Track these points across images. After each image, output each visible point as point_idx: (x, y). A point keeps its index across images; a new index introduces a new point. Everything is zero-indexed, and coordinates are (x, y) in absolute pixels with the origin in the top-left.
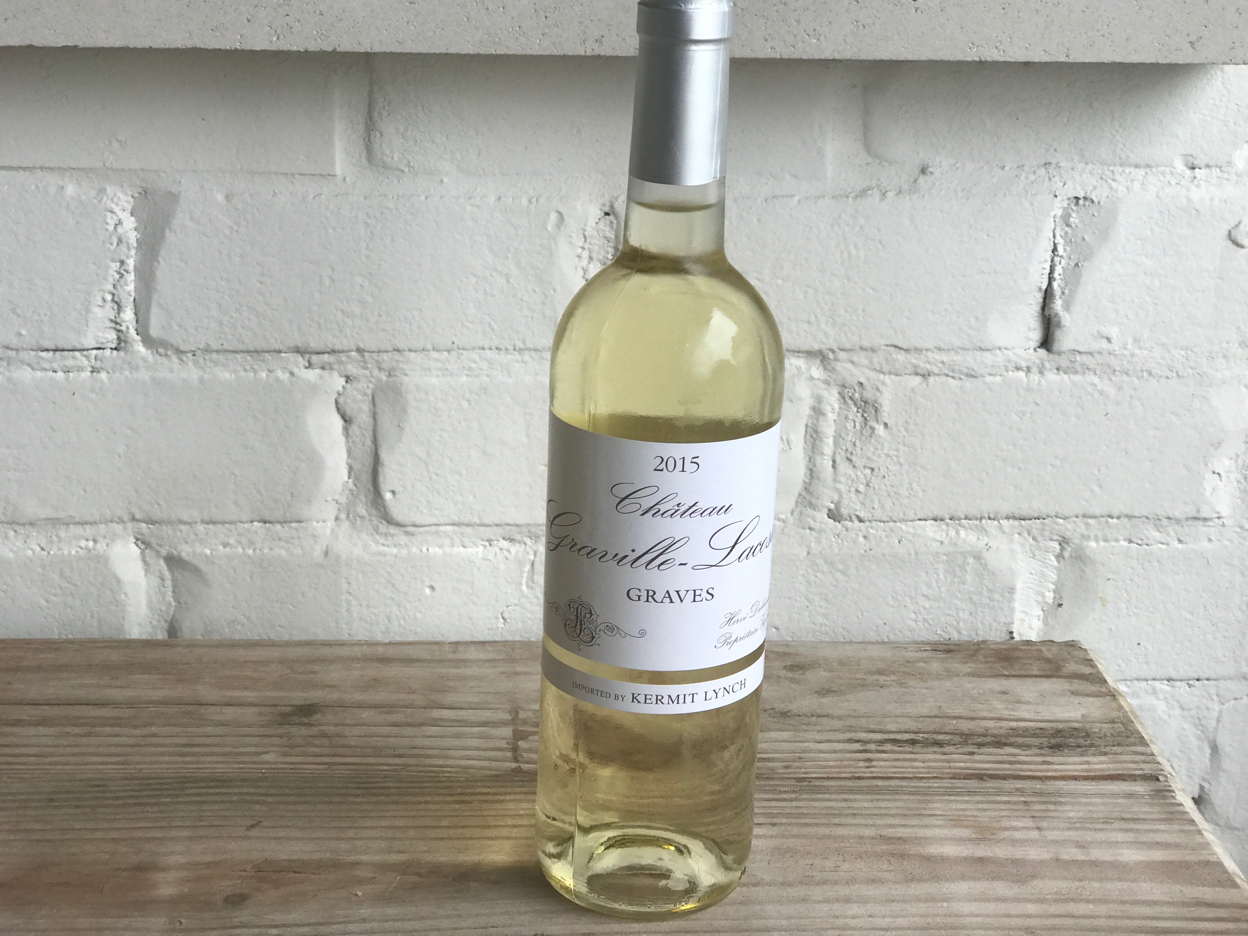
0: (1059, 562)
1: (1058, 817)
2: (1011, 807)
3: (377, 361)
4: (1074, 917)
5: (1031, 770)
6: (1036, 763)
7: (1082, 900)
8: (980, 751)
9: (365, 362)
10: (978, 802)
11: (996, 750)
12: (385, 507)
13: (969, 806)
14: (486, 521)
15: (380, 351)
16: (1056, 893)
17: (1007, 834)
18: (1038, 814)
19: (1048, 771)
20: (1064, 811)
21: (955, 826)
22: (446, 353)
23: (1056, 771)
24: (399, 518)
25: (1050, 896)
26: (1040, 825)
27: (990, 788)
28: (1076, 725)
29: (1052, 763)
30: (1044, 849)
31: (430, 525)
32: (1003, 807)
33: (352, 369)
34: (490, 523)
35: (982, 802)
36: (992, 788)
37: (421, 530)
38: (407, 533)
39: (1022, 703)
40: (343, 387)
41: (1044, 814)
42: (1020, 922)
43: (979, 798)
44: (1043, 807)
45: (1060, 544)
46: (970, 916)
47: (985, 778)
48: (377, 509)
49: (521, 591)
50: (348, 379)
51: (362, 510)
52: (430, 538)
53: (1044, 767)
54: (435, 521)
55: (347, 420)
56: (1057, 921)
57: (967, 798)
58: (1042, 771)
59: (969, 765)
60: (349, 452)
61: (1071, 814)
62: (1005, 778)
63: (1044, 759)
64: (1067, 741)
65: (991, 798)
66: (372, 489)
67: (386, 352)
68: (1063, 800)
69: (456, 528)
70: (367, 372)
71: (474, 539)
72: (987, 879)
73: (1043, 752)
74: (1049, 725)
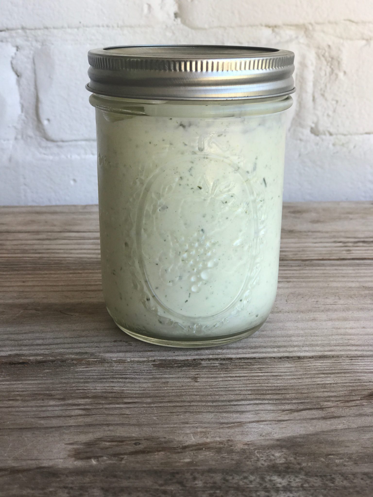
3: (35, 36)
9: (27, 37)
12: (44, 130)
15: (36, 29)
22: (76, 30)
24: (54, 137)
33: (20, 41)
38: (58, 146)
40: (15, 54)
48: (40, 132)
50: (18, 48)
51: (30, 132)
55: (18, 75)
60: (21, 96)
66: (35, 118)
67: (40, 29)
70: (29, 44)
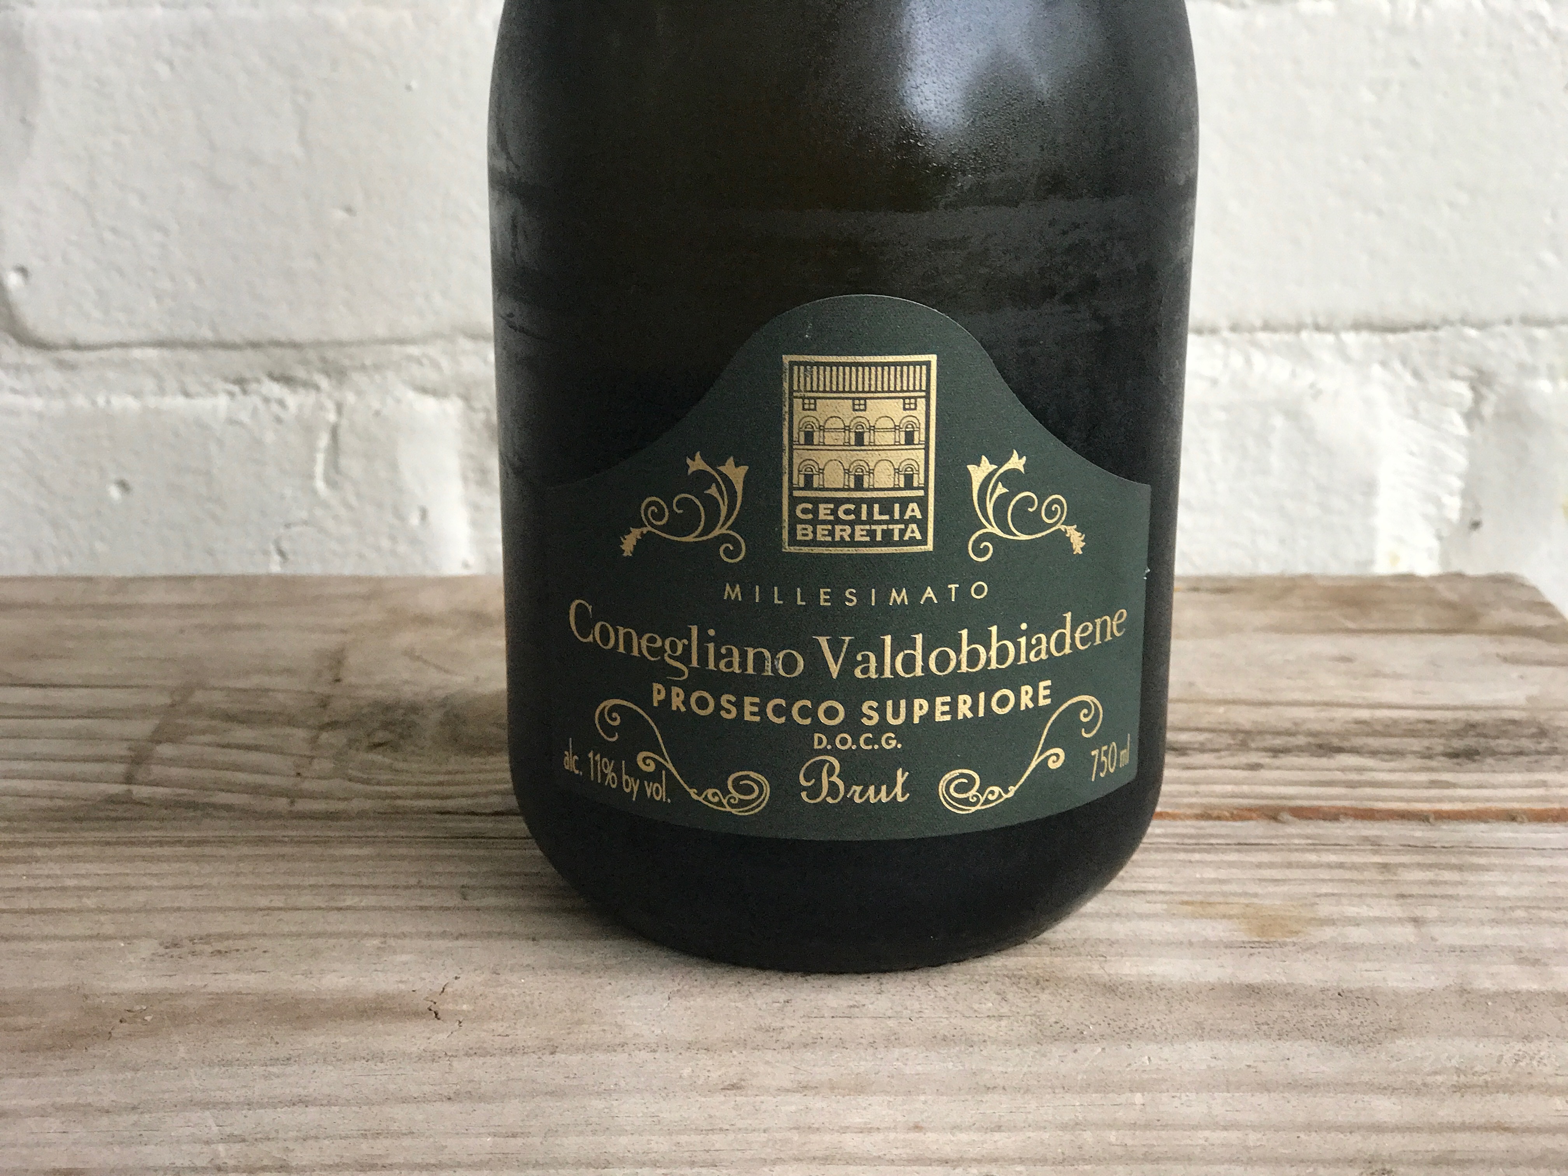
0: (1470, 427)
1: (1469, 897)
2: (1348, 875)
4: (1507, 1129)
5: (1401, 799)
6: (1415, 786)
7: (1531, 1087)
8: (1277, 762)
10: (1260, 866)
11: (1315, 762)
13: (1236, 873)
14: (228, 336)
16: (1458, 1071)
17: (1328, 933)
18: (1415, 890)
19: (1440, 800)
20: (1483, 884)
21: (1194, 917)
23: (1463, 800)
25: (1439, 1078)
26: (1418, 912)
27: (1293, 836)
28: (1516, 715)
29: (1454, 785)
30: (1428, 967)
31: (109, 346)
32: (1324, 874)
34: (238, 340)
35: (1271, 865)
36: (1299, 836)
37: (91, 356)
39: (1385, 676)
41: (1431, 890)
42: (1353, 1143)
43: (1264, 857)
44: (1430, 875)
45: (1473, 388)
46: (1207, 1128)
47: (1286, 816)
49: (314, 492)
52: (111, 375)
53: (1434, 792)
54: (116, 335)
56: (1463, 1142)
57: (1233, 857)
58: (1428, 800)
59: (1245, 789)
61: (1502, 891)
62: (1333, 815)
63: (1435, 776)
64: (1493, 743)
65: (1295, 857)
68: (1483, 861)
69: (166, 353)
71: (207, 378)
72: (1268, 1036)
73: (1433, 763)
74: (1449, 715)
